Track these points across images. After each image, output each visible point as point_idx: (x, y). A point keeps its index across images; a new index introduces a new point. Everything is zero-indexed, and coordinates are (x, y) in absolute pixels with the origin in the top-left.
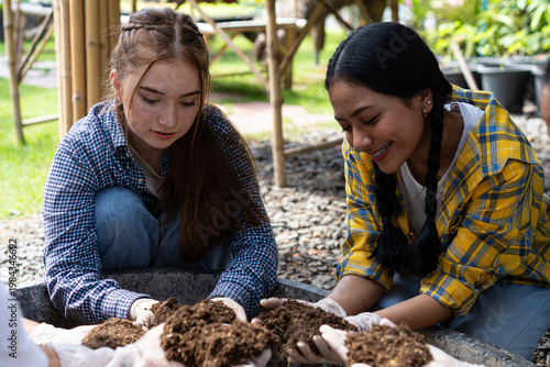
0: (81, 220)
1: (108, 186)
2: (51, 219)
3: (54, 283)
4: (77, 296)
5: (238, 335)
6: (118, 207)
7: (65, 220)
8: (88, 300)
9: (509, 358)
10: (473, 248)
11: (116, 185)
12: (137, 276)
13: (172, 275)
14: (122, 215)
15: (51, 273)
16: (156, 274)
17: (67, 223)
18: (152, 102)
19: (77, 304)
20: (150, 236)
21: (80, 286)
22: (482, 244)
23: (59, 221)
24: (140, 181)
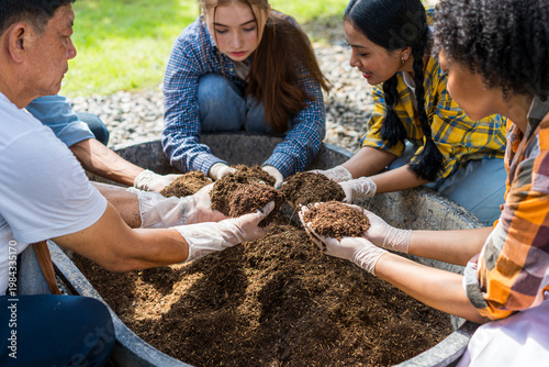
0: (186, 96)
1: (208, 72)
2: (167, 94)
3: (166, 141)
4: (180, 153)
5: (251, 192)
6: (213, 89)
7: (175, 96)
8: (186, 156)
9: (463, 213)
10: (442, 129)
11: (213, 72)
12: (229, 137)
13: (254, 137)
14: (216, 94)
15: (166, 133)
16: (242, 136)
17: (177, 98)
18: (221, 32)
19: (178, 158)
20: (238, 109)
21: (183, 146)
22: (448, 126)
23: (172, 97)
24: (231, 70)
